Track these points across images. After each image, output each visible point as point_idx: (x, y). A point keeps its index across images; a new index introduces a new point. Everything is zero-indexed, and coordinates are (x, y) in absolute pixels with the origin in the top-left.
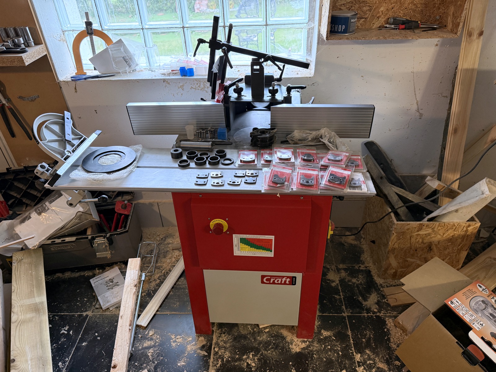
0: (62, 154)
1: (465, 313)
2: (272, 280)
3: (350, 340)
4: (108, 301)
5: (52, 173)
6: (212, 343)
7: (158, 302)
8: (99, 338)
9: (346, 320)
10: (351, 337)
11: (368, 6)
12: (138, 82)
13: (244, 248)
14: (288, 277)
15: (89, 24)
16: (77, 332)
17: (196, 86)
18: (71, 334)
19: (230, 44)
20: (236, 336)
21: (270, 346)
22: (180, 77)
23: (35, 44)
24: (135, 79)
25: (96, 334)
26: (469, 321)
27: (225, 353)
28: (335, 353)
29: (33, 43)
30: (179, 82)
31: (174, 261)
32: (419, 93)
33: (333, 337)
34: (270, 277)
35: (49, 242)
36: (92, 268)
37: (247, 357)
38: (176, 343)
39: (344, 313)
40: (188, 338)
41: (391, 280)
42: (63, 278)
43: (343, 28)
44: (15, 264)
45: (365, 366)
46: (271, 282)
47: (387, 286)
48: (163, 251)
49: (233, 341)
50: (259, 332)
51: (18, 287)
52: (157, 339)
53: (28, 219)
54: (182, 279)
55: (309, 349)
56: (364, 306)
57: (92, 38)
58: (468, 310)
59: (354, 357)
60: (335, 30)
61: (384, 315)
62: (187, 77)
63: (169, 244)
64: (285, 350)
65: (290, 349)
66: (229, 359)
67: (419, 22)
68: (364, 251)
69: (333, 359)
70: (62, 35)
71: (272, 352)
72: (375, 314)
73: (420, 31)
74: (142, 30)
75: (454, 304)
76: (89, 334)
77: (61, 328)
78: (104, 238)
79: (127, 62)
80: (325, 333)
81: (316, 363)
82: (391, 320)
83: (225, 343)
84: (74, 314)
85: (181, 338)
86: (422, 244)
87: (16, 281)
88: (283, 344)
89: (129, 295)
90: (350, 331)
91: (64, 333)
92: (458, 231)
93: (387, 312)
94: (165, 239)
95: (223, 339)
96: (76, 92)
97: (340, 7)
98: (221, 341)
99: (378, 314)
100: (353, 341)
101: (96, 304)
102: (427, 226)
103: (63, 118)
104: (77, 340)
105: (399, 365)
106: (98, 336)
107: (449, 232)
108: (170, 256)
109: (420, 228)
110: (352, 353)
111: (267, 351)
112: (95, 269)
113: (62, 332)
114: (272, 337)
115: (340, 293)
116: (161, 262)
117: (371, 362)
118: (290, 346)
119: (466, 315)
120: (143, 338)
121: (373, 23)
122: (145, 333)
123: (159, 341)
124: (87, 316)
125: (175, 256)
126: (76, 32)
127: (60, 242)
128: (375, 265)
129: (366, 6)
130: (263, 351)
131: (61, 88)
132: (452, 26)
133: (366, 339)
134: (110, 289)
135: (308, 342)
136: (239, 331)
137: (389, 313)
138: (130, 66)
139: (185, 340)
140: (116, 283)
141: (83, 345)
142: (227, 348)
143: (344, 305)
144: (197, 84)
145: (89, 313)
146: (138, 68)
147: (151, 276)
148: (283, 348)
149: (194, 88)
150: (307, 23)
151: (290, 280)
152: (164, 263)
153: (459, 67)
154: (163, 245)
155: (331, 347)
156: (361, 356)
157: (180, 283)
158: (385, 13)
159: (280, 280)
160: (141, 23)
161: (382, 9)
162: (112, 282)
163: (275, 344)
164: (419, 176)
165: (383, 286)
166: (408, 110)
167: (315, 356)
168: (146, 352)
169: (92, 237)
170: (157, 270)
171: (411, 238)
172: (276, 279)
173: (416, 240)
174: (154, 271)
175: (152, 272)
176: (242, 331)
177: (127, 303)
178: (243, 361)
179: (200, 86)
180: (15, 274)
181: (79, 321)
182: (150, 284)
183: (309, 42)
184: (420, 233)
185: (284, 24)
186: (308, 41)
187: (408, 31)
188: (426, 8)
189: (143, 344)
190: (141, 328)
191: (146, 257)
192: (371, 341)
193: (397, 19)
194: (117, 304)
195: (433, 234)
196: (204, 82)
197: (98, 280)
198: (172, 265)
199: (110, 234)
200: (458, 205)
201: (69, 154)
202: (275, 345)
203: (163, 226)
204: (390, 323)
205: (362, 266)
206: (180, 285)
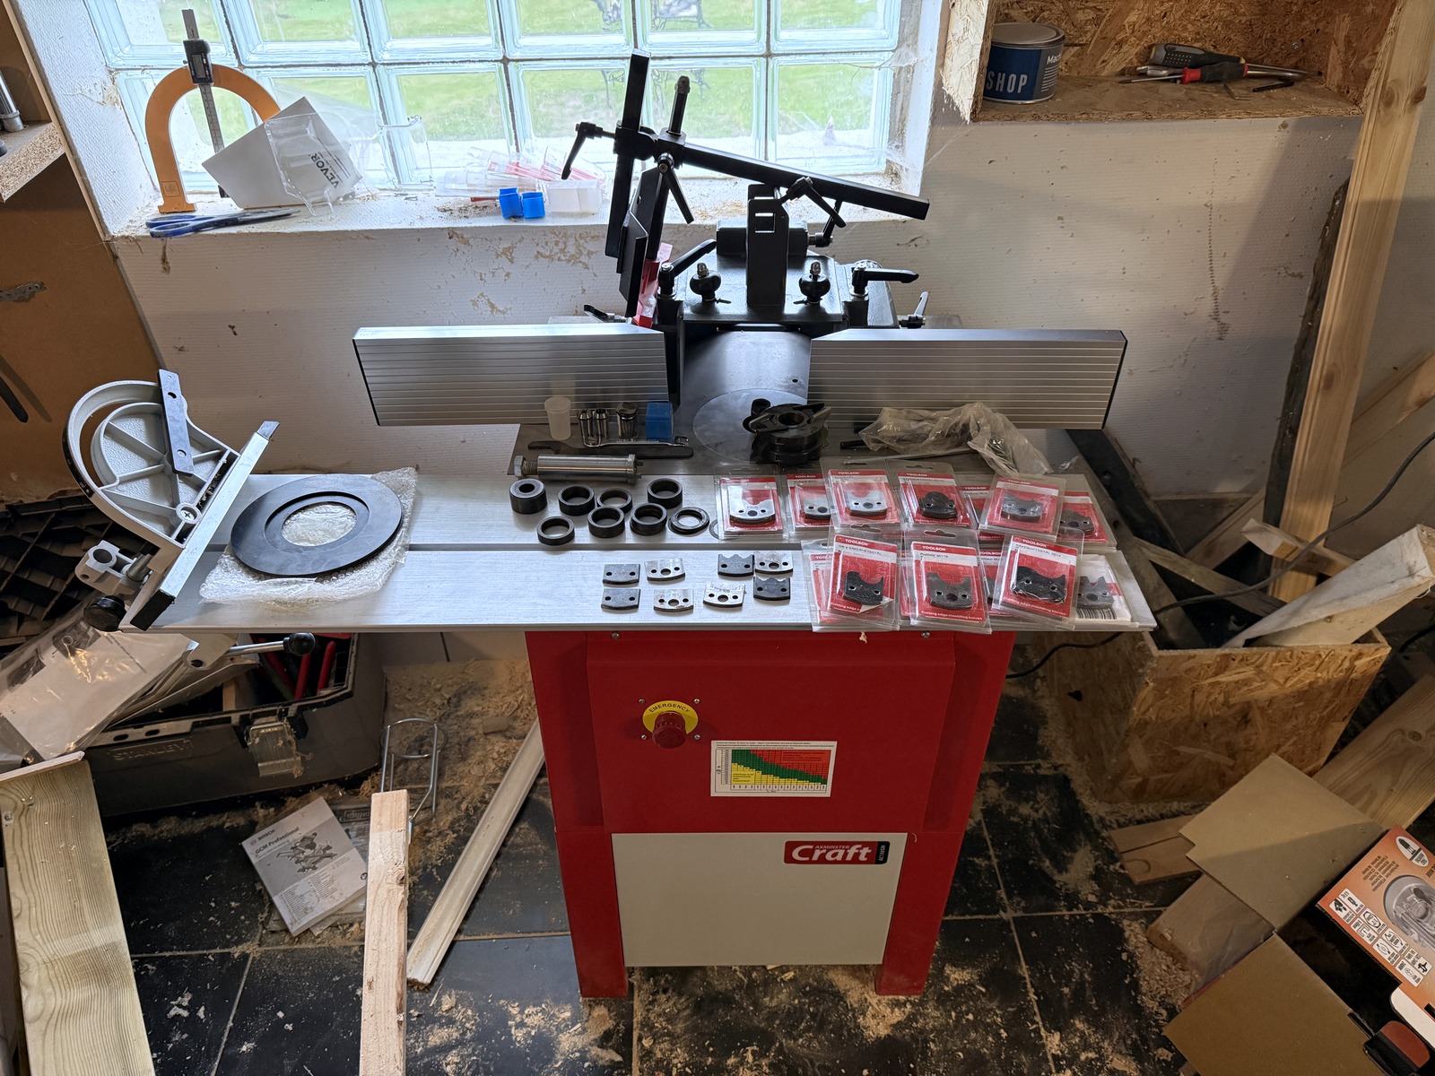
0: (169, 522)
1: (1376, 936)
2: (817, 854)
3: (1027, 992)
4: (306, 909)
5: (132, 574)
6: (632, 1023)
7: (457, 902)
8: (289, 1027)
9: (1011, 931)
10: (1028, 982)
11: (1091, 8)
12: (367, 238)
13: (744, 775)
14: (865, 844)
15: (196, 49)
16: (218, 1012)
17: (551, 251)
18: (202, 1017)
19: (680, 142)
20: (701, 998)
21: (802, 1022)
22: (500, 221)
23: (24, 122)
24: (359, 228)
25: (281, 1014)
26: (1389, 959)
27: (672, 1051)
28: (987, 1034)
29: (18, 120)
30: (500, 239)
31: (495, 771)
32: (1223, 266)
33: (978, 987)
34: (811, 847)
35: (109, 738)
36: (245, 803)
37: (737, 1060)
38: (525, 1030)
39: (1005, 911)
40: (559, 1011)
41: (1128, 804)
42: (156, 838)
43: (1021, 84)
44: (12, 821)
45: (1074, 1067)
46: (815, 857)
47: (1117, 821)
48: (456, 740)
49: (692, 1015)
50: (766, 983)
51: (32, 900)
52: (468, 1020)
53: (35, 672)
54: (522, 826)
55: (914, 1025)
56: (1058, 885)
57: (211, 93)
58: (1382, 923)
59: (1043, 1044)
60: (997, 89)
61: (1117, 910)
62: (524, 223)
63: (472, 715)
64: (845, 1033)
65: (859, 1028)
66: (687, 1069)
67: (1243, 61)
68: (1045, 717)
69: (985, 1053)
70: (110, 84)
71: (810, 1040)
72: (1091, 911)
73: (1248, 89)
74: (370, 69)
75: (1345, 909)
76: (257, 1015)
77: (168, 1002)
78: (280, 719)
79: (327, 170)
80: (957, 976)
81: (938, 1066)
82: (1136, 926)
83: (669, 1020)
84: (205, 955)
85: (540, 1014)
86: (1225, 708)
87: (22, 880)
88: (839, 1016)
89: (385, 913)
90: (1026, 964)
91: (180, 1015)
92: (1328, 672)
93: (1124, 902)
94: (459, 701)
95: (664, 1010)
96: (166, 270)
97: (1007, 11)
98: (659, 1015)
99: (1099, 911)
100: (1035, 994)
101: (268, 919)
102: (1242, 660)
103: (157, 395)
104: (223, 1034)
105: (1169, 1060)
106: (286, 1020)
107: (1303, 673)
108: (479, 753)
109: (1223, 665)
110: (1037, 1031)
111: (796, 1040)
112: (254, 806)
113: (172, 1013)
114: (806, 994)
115: (988, 849)
116: (455, 775)
117: (1092, 1055)
118: (860, 1020)
119: (1380, 941)
120: (425, 1019)
121: (1104, 61)
122: (427, 1004)
123: (472, 1025)
124: (245, 956)
125: (495, 755)
126: (153, 72)
127: (143, 736)
128: (1081, 759)
129: (1087, 8)
130: (784, 1041)
131: (116, 257)
132: (1341, 75)
133: (1073, 987)
134: (308, 868)
135: (909, 1006)
136: (709, 983)
137: (1131, 903)
138: (337, 183)
139: (550, 1020)
140: (324, 850)
141: (243, 1052)
142: (678, 1037)
143: (1002, 886)
144: (556, 244)
145: (251, 948)
146: (361, 189)
147: (428, 821)
148: (841, 1027)
149: (547, 257)
150: (893, 51)
151: (870, 851)
152: (462, 778)
153: (1352, 196)
154: (455, 722)
155: (975, 1018)
156: (1061, 1040)
157: (518, 840)
158: (1142, 29)
159: (841, 853)
160: (369, 44)
161: (1132, 18)
162: (312, 846)
163: (816, 1015)
164: (1205, 501)
165: (1109, 823)
166: (1186, 314)
167: (932, 1045)
168: (439, 1062)
169: (241, 716)
170: (443, 802)
171: (1196, 693)
172: (828, 850)
173: (1208, 697)
174: (437, 805)
175: (431, 807)
176: (716, 983)
177: (383, 938)
178: (729, 1072)
179: (565, 249)
180: (15, 854)
181: (220, 973)
182: (429, 847)
183: (899, 107)
184: (1223, 678)
185: (824, 53)
186: (893, 104)
187: (1209, 88)
188: (1264, 15)
189: (428, 1038)
190: (416, 988)
191: (407, 760)
192: (1085, 990)
193: (1178, 49)
194: (333, 915)
195: (1258, 679)
196: (578, 236)
197: (266, 841)
198: (488, 782)
199: (299, 707)
200: (1338, 603)
201: (190, 520)
202: (815, 1020)
203: (448, 660)
204: (1136, 938)
205: (1045, 765)
206: (518, 846)
